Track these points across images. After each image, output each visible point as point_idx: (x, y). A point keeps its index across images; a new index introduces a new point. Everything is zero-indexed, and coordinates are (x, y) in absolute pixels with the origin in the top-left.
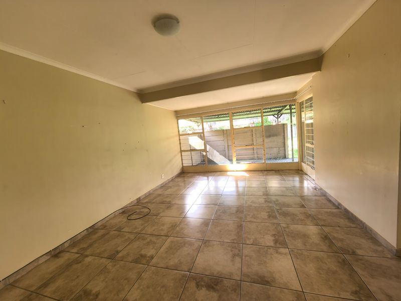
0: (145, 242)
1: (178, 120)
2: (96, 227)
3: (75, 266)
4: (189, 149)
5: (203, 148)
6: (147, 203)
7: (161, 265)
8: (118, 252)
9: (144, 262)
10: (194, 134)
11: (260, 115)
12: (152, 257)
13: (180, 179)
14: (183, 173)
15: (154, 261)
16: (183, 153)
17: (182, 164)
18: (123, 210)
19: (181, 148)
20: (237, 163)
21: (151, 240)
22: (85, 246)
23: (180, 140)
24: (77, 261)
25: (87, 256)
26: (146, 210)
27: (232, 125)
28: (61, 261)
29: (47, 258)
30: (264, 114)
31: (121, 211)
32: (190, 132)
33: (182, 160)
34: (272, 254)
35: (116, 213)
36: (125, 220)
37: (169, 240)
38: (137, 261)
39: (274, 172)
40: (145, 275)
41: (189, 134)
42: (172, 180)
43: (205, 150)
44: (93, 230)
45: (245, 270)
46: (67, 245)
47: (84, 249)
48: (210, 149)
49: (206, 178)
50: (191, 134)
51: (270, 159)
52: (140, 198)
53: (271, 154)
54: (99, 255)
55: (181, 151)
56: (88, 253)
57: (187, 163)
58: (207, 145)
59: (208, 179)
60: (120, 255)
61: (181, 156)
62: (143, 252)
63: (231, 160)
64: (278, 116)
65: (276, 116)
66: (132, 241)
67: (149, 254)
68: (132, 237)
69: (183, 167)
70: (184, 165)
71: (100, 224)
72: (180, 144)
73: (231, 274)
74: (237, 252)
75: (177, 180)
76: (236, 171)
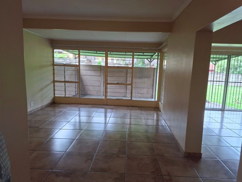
4: (64, 80)
13: (50, 109)
14: (54, 103)
16: (55, 83)
17: (54, 94)
19: (54, 79)
23: (54, 69)
27: (106, 62)
33: (54, 90)
42: (42, 109)
49: (77, 109)
57: (60, 94)
59: (79, 110)
61: (54, 86)
64: (151, 60)
65: (149, 60)
69: (55, 97)
70: (56, 95)
72: (54, 74)
75: (47, 109)
76: (107, 105)
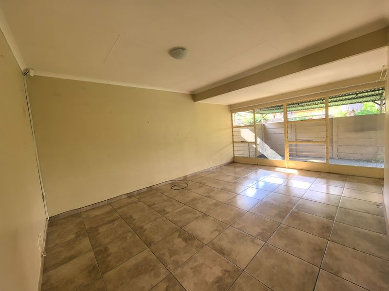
0: (171, 204)
1: (232, 113)
2: (153, 188)
3: (134, 204)
5: (254, 141)
6: (189, 180)
7: (170, 219)
8: (154, 204)
9: (163, 213)
10: (246, 126)
11: (324, 105)
12: (168, 213)
14: (234, 162)
15: (168, 215)
16: (235, 144)
17: (234, 154)
18: (172, 182)
19: (233, 139)
20: (290, 159)
21: (174, 204)
22: (142, 196)
23: (233, 132)
24: (135, 202)
25: (140, 201)
26: (186, 185)
27: (285, 117)
28: (130, 200)
29: (125, 196)
30: (329, 104)
31: (170, 182)
32: (242, 125)
33: (234, 150)
34: (246, 240)
35: (167, 183)
36: (170, 188)
37: (184, 207)
38: (159, 212)
39: (338, 176)
40: (158, 220)
41: (241, 127)
43: (255, 143)
44: (150, 189)
45: (215, 241)
46: (135, 193)
47: (141, 198)
48: (260, 143)
50: (243, 127)
51: (360, 160)
52: (186, 176)
53: (361, 154)
54: (145, 203)
55: (234, 142)
56: (142, 200)
58: (258, 138)
60: (154, 206)
61: (233, 146)
62: (165, 209)
63: (283, 156)
64: (381, 101)
66: (165, 201)
67: (167, 211)
68: (166, 198)
69: (234, 157)
71: (155, 187)
72: (233, 135)
73: (204, 239)
74: (221, 228)
76: (288, 168)
